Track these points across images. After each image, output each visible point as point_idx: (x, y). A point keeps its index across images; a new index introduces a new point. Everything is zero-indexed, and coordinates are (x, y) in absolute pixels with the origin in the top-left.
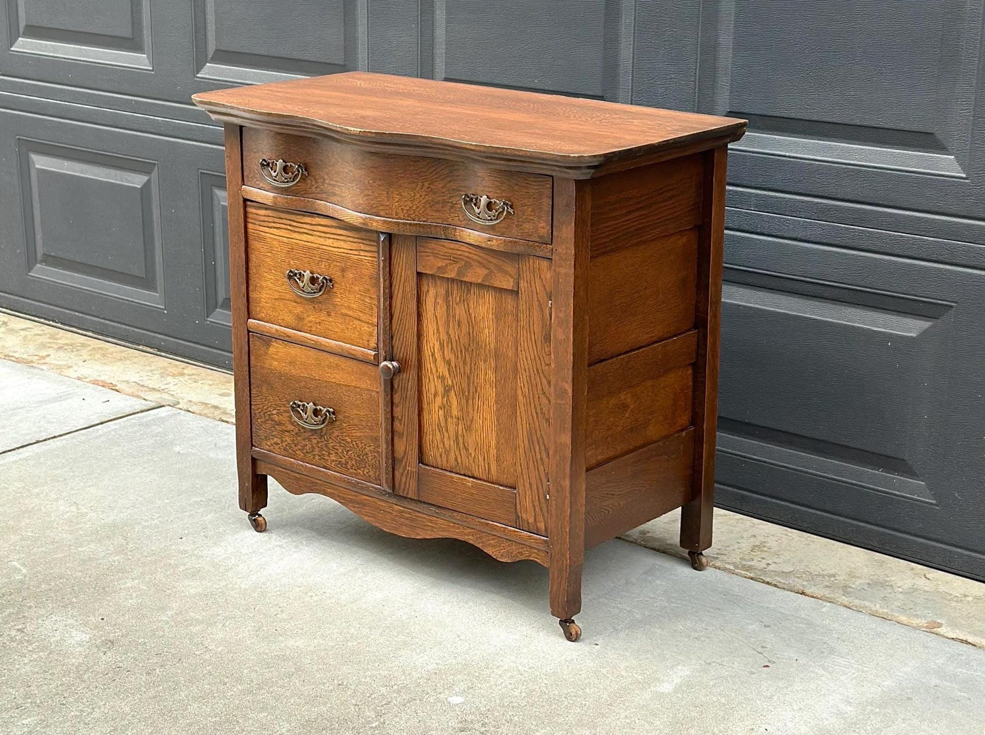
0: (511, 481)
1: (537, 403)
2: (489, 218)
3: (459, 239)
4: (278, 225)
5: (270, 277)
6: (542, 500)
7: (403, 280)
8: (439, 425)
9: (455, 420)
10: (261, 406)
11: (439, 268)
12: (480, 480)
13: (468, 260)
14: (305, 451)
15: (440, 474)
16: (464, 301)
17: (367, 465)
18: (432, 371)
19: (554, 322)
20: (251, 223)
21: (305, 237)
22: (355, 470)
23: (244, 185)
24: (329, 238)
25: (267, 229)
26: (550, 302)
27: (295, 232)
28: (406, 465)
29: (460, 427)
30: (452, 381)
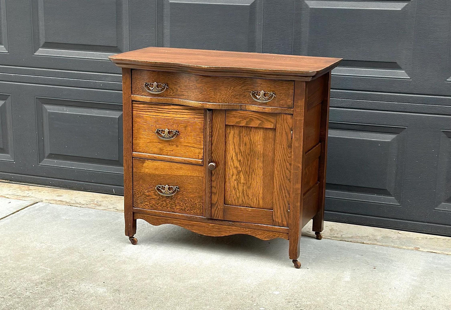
0: (270, 207)
1: (284, 173)
2: (265, 100)
3: (247, 109)
4: (150, 111)
5: (145, 133)
6: (286, 213)
7: (218, 128)
8: (234, 187)
9: (242, 184)
10: (139, 189)
11: (237, 122)
12: (254, 208)
13: (251, 118)
14: (162, 206)
15: (235, 208)
16: (248, 135)
17: (196, 208)
18: (231, 166)
19: (294, 140)
20: (135, 111)
21: (165, 115)
22: (190, 211)
23: (132, 94)
24: (178, 114)
25: (144, 113)
26: (292, 131)
27: (160, 113)
28: (218, 206)
29: (245, 187)
30: (241, 168)
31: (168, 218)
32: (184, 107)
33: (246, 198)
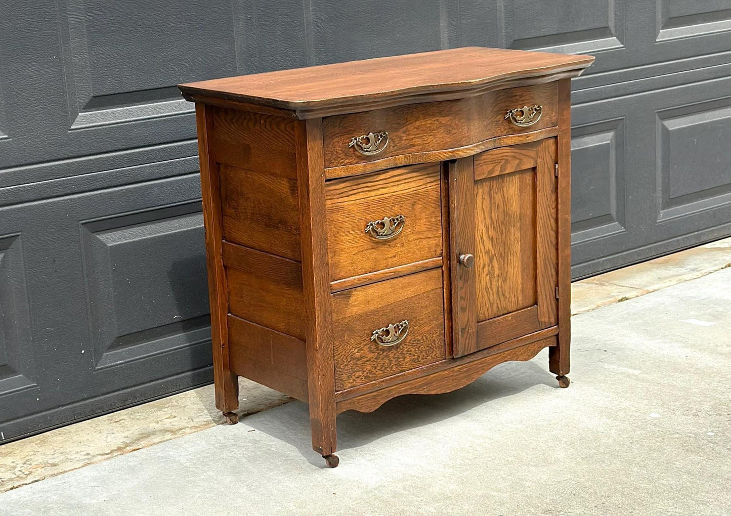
0: (531, 301)
1: (548, 238)
2: (530, 121)
3: (502, 145)
4: (355, 191)
5: (348, 238)
6: (554, 302)
8: (487, 288)
9: (496, 278)
10: (343, 353)
11: (488, 172)
12: (513, 312)
13: (507, 158)
14: (383, 369)
16: (500, 190)
17: (434, 349)
18: (480, 251)
19: (560, 177)
20: (328, 199)
22: (426, 358)
23: (325, 168)
25: (346, 199)
26: (557, 165)
27: (371, 190)
28: (469, 330)
29: (500, 281)
30: (494, 251)
31: (392, 388)
32: (409, 167)
33: (502, 298)
